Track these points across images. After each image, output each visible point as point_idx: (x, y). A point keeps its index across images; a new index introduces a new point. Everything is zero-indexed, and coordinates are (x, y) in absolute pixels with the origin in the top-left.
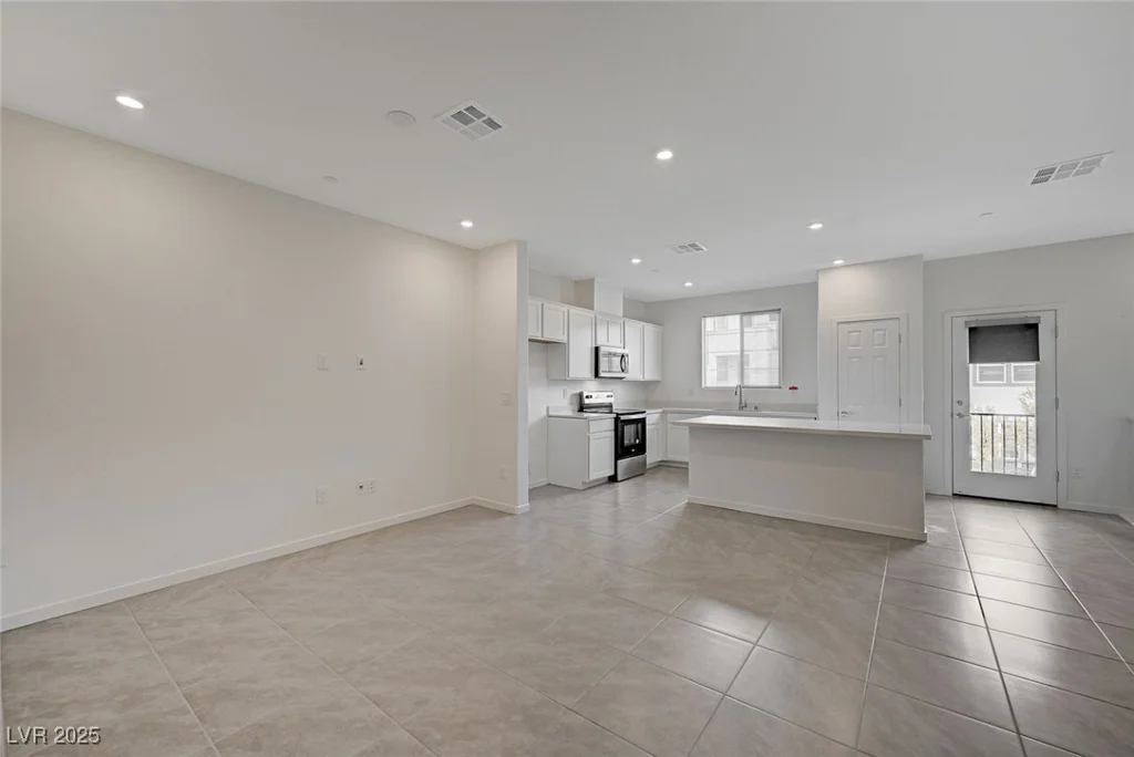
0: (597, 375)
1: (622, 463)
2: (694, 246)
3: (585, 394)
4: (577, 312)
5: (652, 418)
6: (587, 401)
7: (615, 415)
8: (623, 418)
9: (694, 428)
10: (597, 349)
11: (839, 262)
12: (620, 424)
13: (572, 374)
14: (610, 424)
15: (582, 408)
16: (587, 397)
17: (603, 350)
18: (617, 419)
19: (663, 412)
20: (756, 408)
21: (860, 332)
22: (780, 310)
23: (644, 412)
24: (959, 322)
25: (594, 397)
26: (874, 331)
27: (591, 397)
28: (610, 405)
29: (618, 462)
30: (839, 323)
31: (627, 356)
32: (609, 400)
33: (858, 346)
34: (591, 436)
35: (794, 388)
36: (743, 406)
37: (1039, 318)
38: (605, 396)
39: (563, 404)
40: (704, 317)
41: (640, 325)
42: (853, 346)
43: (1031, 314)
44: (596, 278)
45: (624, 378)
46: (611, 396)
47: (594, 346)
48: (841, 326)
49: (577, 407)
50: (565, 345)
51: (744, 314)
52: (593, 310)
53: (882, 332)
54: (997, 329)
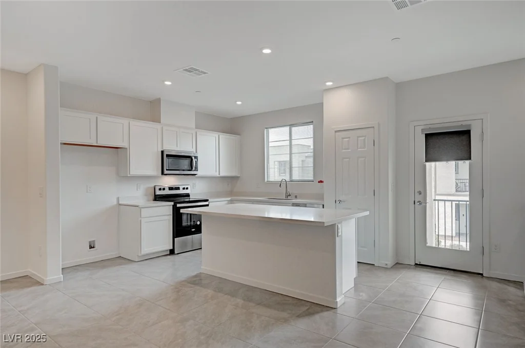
0: (163, 172)
3: (157, 187)
4: (139, 124)
6: (160, 193)
8: (179, 205)
11: (329, 84)
15: (155, 198)
17: (166, 153)
18: (174, 207)
20: (296, 197)
21: (349, 138)
22: (312, 122)
23: (207, 200)
24: (419, 129)
25: (167, 189)
26: (358, 137)
27: (164, 189)
28: (188, 195)
29: (175, 239)
30: (336, 132)
31: (196, 157)
32: (185, 192)
33: (348, 149)
34: (143, 220)
35: (321, 182)
36: (288, 195)
37: (470, 125)
38: (181, 188)
39: (137, 195)
40: (266, 128)
41: (216, 135)
42: (345, 149)
43: (464, 123)
44: (161, 98)
45: (196, 175)
46: (187, 188)
47: (160, 150)
48: (337, 134)
49: (152, 197)
50: (126, 148)
51: (291, 126)
52: (160, 123)
53: (363, 138)
54: (446, 135)
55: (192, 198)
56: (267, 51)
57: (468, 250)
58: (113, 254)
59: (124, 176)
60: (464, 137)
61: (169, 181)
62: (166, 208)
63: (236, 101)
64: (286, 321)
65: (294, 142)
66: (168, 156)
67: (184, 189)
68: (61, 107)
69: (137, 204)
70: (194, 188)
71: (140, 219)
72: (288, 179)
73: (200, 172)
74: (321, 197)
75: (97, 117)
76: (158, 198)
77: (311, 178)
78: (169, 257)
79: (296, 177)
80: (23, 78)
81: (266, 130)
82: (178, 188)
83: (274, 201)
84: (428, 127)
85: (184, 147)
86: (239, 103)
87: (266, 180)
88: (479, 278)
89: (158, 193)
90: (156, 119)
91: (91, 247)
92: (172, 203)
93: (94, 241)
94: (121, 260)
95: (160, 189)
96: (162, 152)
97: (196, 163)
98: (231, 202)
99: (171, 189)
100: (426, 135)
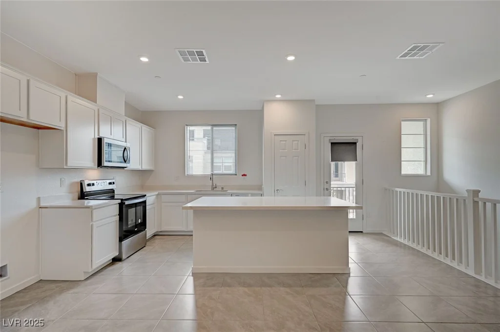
0: (100, 164)
1: (126, 243)
2: (200, 54)
3: (86, 182)
4: (77, 103)
5: (150, 199)
6: (87, 189)
7: (119, 201)
8: (127, 203)
9: (197, 211)
10: (100, 140)
11: (278, 96)
12: (124, 209)
13: (71, 163)
14: (115, 210)
15: (83, 195)
16: (89, 185)
17: (105, 141)
18: (121, 205)
19: (158, 195)
20: (222, 189)
21: (286, 141)
22: (236, 125)
23: (144, 196)
24: (327, 139)
26: (293, 141)
27: (93, 184)
28: (113, 191)
29: (123, 243)
30: (275, 135)
31: (128, 148)
32: (112, 187)
33: (285, 150)
35: (244, 175)
36: (214, 188)
37: (358, 140)
39: (60, 193)
40: (187, 125)
41: (139, 125)
42: (282, 150)
43: (355, 138)
44: (98, 74)
45: (126, 167)
47: (97, 137)
48: (276, 137)
49: (78, 195)
50: (63, 131)
51: (213, 125)
52: (96, 103)
53: (297, 142)
54: (343, 145)
57: (355, 217)
60: (353, 147)
62: (115, 207)
63: (178, 95)
66: (107, 144)
67: (110, 183)
71: (91, 224)
74: (260, 188)
75: (28, 81)
77: (233, 172)
84: (333, 138)
86: (180, 97)
87: (186, 174)
88: (360, 235)
93: (5, 266)
100: (332, 143)
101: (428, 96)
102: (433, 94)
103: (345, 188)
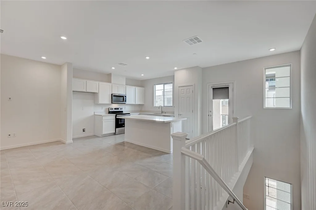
0: (112, 102)
1: (118, 129)
4: (103, 83)
20: (165, 113)
21: (184, 89)
22: (172, 83)
23: (129, 114)
24: (210, 86)
25: (114, 109)
26: (187, 89)
27: (112, 109)
28: (122, 112)
29: (116, 129)
30: (179, 87)
31: (125, 97)
32: (121, 110)
33: (184, 94)
34: (103, 121)
35: (174, 107)
36: (162, 112)
37: (229, 85)
38: (119, 109)
39: (102, 111)
41: (134, 87)
42: (182, 94)
43: (227, 84)
44: (112, 73)
45: (125, 103)
46: (122, 109)
47: (111, 94)
49: (108, 112)
50: (98, 93)
51: (164, 84)
52: (111, 83)
53: (189, 90)
54: (220, 89)
55: (124, 113)
56: (148, 58)
58: (92, 134)
59: (96, 104)
60: (226, 90)
61: (114, 106)
62: (113, 116)
64: (150, 157)
65: (165, 90)
66: (114, 96)
67: (121, 109)
68: (73, 77)
69: (101, 115)
70: (125, 109)
72: (162, 105)
73: (127, 102)
75: (86, 81)
76: (110, 112)
77: (172, 105)
78: (113, 136)
79: (166, 105)
80: (59, 67)
81: (154, 86)
82: (118, 109)
83: (156, 115)
84: (213, 86)
85: (121, 92)
86: (142, 75)
87: (154, 106)
89: (110, 110)
90: (109, 81)
91: (84, 131)
92: (115, 115)
93: (85, 129)
94: (95, 136)
95: (111, 109)
96: (112, 94)
97: (126, 99)
98: (140, 114)
99: (115, 109)
100: (213, 89)
101: (271, 50)
102: (275, 48)
103: (225, 115)
